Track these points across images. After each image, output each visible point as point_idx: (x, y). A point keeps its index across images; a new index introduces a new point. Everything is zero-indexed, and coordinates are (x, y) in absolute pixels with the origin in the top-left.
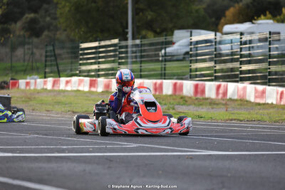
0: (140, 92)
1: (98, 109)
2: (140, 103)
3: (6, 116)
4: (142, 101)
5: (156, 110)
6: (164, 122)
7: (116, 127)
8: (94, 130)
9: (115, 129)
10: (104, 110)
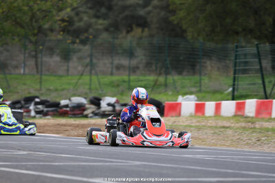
0: (147, 109)
1: (110, 123)
2: (146, 119)
3: (18, 128)
4: (149, 117)
5: (160, 125)
6: (167, 136)
7: (125, 139)
8: (106, 142)
9: (124, 141)
10: (114, 124)
